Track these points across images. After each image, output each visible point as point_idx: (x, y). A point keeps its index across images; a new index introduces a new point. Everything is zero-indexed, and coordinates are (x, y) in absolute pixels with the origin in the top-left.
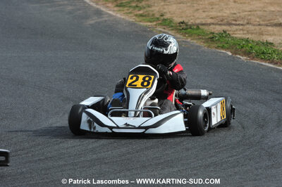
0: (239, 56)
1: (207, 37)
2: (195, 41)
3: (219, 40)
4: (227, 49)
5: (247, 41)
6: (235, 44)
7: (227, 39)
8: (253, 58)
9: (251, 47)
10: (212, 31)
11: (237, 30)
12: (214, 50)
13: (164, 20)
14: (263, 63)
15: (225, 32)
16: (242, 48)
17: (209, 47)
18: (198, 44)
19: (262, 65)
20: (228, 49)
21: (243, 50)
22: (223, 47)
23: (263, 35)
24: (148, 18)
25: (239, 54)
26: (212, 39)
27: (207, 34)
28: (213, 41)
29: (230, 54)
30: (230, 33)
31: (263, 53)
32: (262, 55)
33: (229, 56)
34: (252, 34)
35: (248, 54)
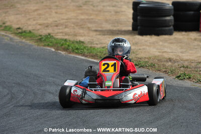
0: (60, 51)
1: (37, 38)
2: (28, 42)
3: (45, 40)
4: (52, 46)
5: (66, 40)
6: (57, 43)
7: (51, 39)
8: (70, 53)
11: (58, 33)
12: (42, 47)
15: (49, 34)
16: (62, 45)
17: (38, 45)
18: (30, 44)
19: (76, 57)
21: (63, 47)
22: (48, 46)
25: (60, 50)
26: (40, 39)
27: (37, 37)
28: (41, 41)
30: (53, 35)
31: (77, 49)
32: (76, 50)
33: (53, 52)
34: (69, 35)
35: (66, 50)
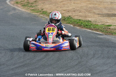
9: (81, 23)
10: (64, 16)
13: (43, 11)
14: (87, 30)
20: (71, 24)
23: (86, 17)
24: (36, 11)
29: (72, 26)
